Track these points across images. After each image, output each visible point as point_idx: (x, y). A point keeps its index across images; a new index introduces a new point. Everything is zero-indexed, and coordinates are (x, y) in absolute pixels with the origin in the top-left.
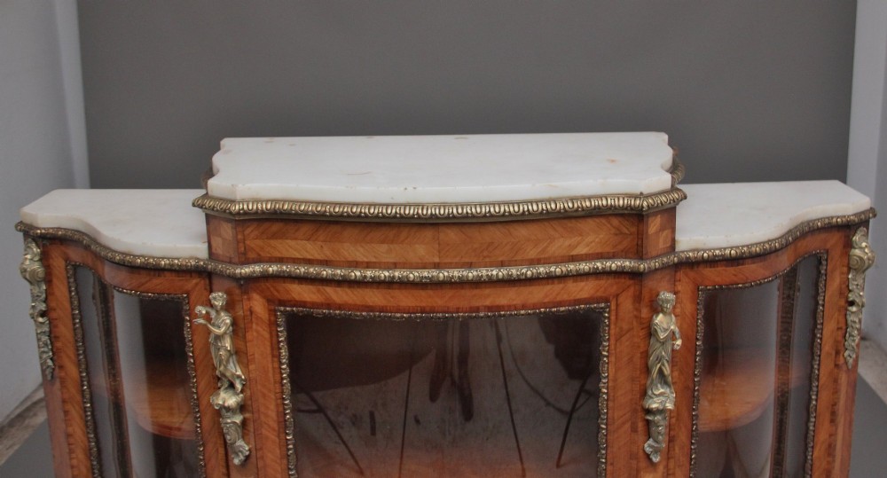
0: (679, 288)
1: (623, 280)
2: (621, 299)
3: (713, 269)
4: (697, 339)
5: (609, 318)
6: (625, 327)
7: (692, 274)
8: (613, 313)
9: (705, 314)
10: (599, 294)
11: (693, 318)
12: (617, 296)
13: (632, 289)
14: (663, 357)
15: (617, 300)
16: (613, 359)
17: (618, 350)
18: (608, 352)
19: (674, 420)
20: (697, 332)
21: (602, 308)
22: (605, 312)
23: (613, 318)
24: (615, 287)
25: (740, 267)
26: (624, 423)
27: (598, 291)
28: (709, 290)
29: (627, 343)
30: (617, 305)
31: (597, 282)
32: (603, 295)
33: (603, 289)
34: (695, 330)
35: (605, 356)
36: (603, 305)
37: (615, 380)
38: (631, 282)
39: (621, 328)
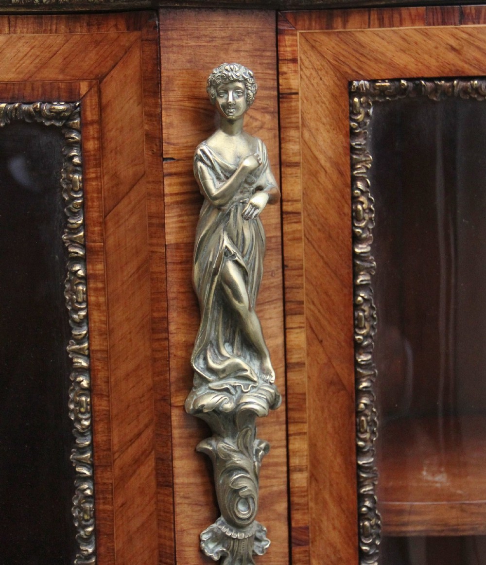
0: (293, 80)
1: (112, 33)
2: (111, 90)
3: (386, 31)
4: (356, 239)
5: (80, 145)
6: (126, 171)
7: (328, 43)
8: (92, 131)
9: (377, 163)
10: (51, 74)
11: (341, 173)
12: (98, 82)
13: (135, 58)
14: (227, 253)
15: (100, 92)
16: (100, 267)
17: (111, 241)
18: (84, 246)
19: (300, 479)
20: (355, 216)
21: (58, 115)
22: (71, 129)
23: (91, 145)
24: (92, 56)
25: (470, 26)
26: (137, 462)
27: (44, 65)
28: (383, 91)
29: (133, 220)
30: (102, 108)
31: (40, 37)
32: (61, 77)
33: (58, 61)
34: (347, 210)
35: (77, 260)
36: (61, 107)
37: (107, 333)
38: (134, 35)
39: (115, 176)
